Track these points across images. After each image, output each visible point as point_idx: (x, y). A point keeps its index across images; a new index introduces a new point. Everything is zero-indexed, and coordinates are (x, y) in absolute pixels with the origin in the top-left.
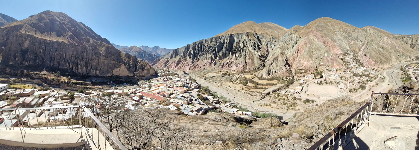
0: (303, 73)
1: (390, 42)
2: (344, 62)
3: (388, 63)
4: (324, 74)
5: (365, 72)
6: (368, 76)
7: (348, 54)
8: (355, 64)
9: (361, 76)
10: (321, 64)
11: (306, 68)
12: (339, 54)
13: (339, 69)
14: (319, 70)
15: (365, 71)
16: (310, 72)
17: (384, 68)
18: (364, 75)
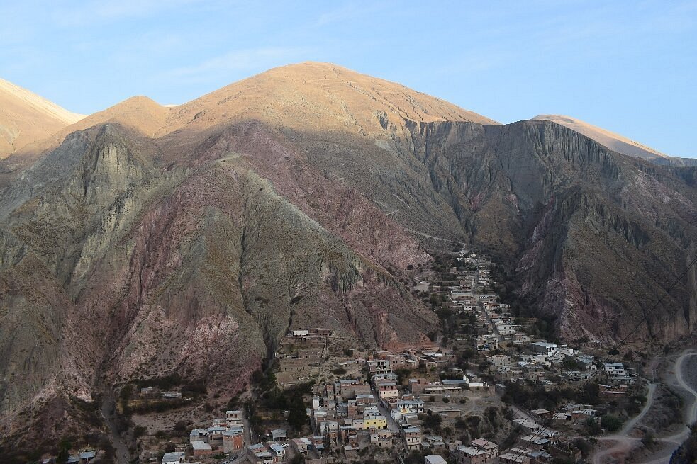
0: (175, 405)
1: (667, 199)
2: (444, 314)
3: (681, 311)
4: (316, 404)
5: (570, 373)
6: (589, 395)
7: (460, 265)
8: (507, 329)
9: (552, 400)
10: (298, 333)
11: (198, 371)
12: (410, 267)
13: (414, 362)
14: (285, 379)
15: (568, 363)
16: (226, 398)
17: (666, 342)
18: (569, 395)
